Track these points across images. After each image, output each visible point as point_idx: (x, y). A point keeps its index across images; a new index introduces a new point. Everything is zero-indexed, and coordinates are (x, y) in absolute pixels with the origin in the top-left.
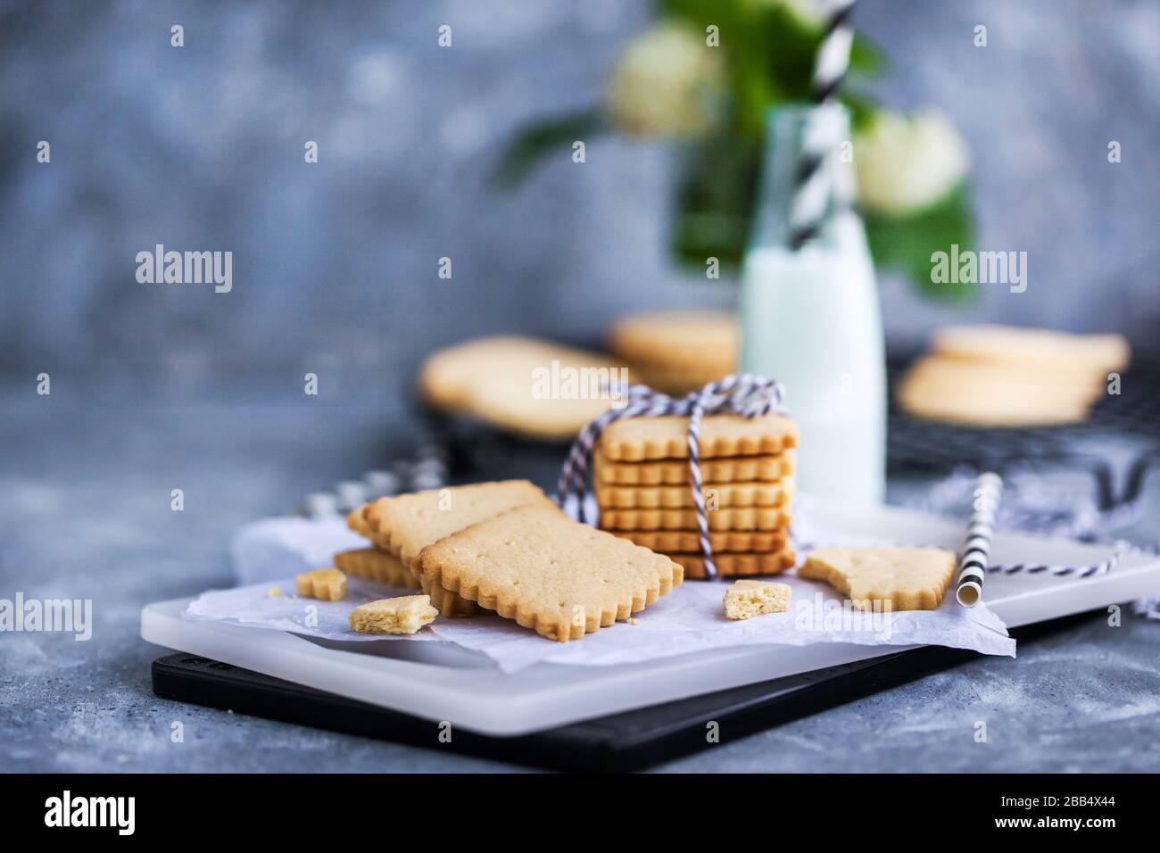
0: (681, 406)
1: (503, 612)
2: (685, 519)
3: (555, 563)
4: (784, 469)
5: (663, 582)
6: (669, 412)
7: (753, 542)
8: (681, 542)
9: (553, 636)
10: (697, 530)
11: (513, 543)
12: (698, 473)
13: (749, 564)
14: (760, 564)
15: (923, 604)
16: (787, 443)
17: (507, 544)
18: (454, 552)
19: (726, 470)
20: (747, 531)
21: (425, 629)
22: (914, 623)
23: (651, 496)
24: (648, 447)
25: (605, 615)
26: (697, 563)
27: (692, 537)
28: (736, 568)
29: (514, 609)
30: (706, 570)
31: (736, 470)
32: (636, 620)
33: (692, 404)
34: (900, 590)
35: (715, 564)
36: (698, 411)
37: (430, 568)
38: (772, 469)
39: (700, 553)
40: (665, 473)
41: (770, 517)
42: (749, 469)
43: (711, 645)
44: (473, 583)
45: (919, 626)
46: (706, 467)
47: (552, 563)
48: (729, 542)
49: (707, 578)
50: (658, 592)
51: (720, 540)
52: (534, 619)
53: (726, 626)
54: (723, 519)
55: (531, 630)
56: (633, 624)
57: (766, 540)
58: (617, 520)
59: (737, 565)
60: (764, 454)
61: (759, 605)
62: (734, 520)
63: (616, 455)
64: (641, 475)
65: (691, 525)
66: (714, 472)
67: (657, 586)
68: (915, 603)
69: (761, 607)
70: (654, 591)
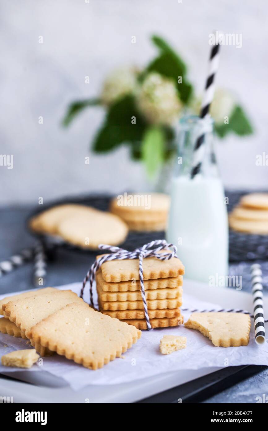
0: (133, 255)
1: (68, 356)
2: (138, 306)
3: (88, 332)
4: (179, 283)
5: (134, 339)
6: (128, 258)
7: (166, 314)
8: (137, 315)
9: (90, 368)
10: (143, 310)
11: (69, 323)
12: (144, 286)
13: (165, 323)
14: (169, 323)
15: (242, 344)
16: (180, 272)
17: (67, 324)
18: (45, 329)
19: (155, 285)
20: (164, 309)
21: (35, 364)
22: (240, 354)
23: (124, 296)
24: (122, 277)
25: (112, 356)
26: (144, 324)
27: (142, 313)
28: (159, 325)
29: (73, 356)
30: (147, 326)
31: (159, 284)
32: (124, 356)
33: (138, 255)
34: (233, 338)
35: (151, 324)
36: (141, 258)
37: (35, 337)
38: (174, 283)
39: (145, 319)
40: (129, 287)
41: (173, 304)
42: (164, 284)
43: (158, 371)
44: (55, 344)
45: (243, 355)
46: (146, 284)
47: (87, 332)
48: (157, 314)
49: (148, 329)
50: (132, 343)
51: (153, 314)
52: (82, 360)
53: (162, 358)
54: (154, 305)
55: (81, 365)
56: (122, 358)
57: (172, 313)
58: (110, 307)
59: (160, 323)
60: (171, 277)
61: (174, 347)
62: (158, 305)
63: (109, 280)
64: (119, 288)
65: (141, 308)
66: (150, 285)
67: (132, 341)
68: (239, 343)
69: (175, 348)
70: (130, 343)
